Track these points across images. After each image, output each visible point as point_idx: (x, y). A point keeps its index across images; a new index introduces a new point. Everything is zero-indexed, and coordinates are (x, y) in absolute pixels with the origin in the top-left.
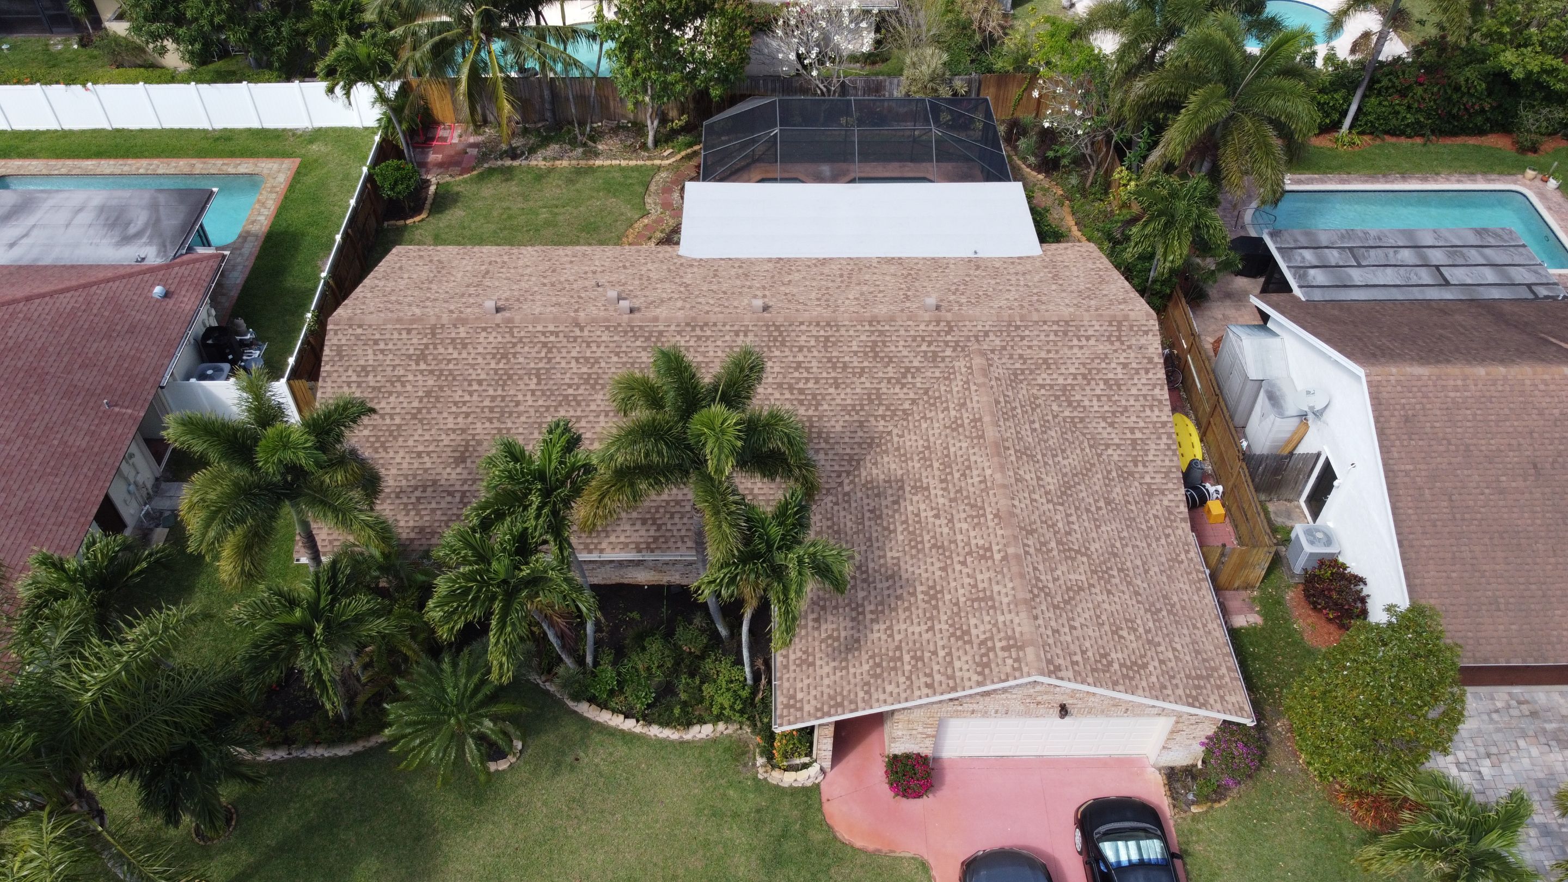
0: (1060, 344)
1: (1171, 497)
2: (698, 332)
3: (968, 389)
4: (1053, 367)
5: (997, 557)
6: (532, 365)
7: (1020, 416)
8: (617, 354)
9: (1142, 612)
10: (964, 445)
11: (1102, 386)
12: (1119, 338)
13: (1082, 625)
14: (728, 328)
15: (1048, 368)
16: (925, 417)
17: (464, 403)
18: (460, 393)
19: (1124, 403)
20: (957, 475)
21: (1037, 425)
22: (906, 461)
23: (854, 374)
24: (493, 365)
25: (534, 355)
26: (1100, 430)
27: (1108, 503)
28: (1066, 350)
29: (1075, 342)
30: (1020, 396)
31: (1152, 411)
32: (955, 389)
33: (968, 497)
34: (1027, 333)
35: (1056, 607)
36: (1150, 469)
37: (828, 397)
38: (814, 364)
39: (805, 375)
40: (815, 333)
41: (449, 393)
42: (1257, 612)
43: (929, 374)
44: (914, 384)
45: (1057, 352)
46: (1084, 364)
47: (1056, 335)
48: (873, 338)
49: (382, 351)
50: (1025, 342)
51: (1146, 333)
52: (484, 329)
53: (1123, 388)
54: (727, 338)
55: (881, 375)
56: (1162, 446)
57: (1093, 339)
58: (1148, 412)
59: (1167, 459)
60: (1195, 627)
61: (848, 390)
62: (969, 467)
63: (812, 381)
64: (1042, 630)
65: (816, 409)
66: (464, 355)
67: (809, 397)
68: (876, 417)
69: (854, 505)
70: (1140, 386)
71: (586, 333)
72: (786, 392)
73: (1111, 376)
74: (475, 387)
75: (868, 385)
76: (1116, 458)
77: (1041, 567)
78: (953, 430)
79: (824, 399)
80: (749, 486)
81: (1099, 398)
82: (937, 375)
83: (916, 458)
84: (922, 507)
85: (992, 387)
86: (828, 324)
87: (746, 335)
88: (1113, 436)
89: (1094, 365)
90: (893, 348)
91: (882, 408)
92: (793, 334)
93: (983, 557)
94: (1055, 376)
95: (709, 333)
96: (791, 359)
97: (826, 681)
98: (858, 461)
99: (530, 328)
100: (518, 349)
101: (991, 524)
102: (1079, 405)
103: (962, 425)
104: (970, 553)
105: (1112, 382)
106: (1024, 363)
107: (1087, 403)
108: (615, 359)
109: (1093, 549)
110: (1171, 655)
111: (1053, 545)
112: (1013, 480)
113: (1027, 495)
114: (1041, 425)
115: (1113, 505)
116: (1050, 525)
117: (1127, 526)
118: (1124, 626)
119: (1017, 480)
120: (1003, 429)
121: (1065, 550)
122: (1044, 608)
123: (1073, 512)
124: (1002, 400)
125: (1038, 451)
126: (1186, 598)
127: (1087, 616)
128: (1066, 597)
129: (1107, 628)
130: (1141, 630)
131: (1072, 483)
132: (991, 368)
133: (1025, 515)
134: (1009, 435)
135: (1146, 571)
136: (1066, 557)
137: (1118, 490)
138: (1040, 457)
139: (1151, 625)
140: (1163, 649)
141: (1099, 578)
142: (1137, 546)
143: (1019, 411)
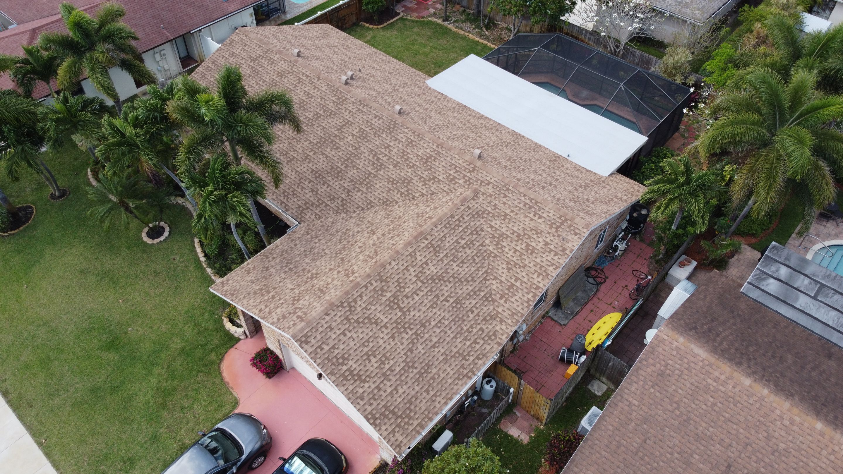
0: (522, 211)
1: (504, 327)
2: (361, 107)
4: (507, 220)
5: (351, 279)
6: (287, 85)
7: (458, 231)
8: (322, 98)
9: (401, 360)
10: (411, 225)
11: (523, 247)
12: (557, 228)
13: (351, 337)
14: (375, 112)
15: (504, 220)
16: (417, 204)
17: (252, 87)
18: (254, 82)
19: (526, 262)
20: (390, 236)
21: (463, 242)
22: (385, 218)
23: (408, 165)
24: (274, 77)
25: (292, 81)
26: (500, 268)
27: (456, 302)
28: (523, 215)
29: (531, 215)
30: (472, 224)
31: (538, 277)
32: (443, 200)
33: (380, 247)
34: (510, 195)
35: (347, 318)
36: (507, 305)
37: (387, 169)
38: (395, 150)
39: (387, 153)
40: (409, 136)
41: (250, 80)
42: (530, 437)
43: (442, 186)
44: (430, 186)
45: (517, 214)
46: (524, 229)
47: (524, 206)
48: (432, 153)
49: (245, 50)
50: (504, 200)
51: (576, 234)
52: (285, 60)
53: (534, 255)
54: (370, 117)
55: (419, 173)
56: (525, 299)
57: (543, 219)
58: (535, 276)
59: (521, 307)
60: (427, 391)
61: (398, 171)
62: (399, 235)
63: (387, 157)
64: (323, 322)
65: (377, 172)
66: (269, 67)
67: (379, 164)
68: (399, 191)
69: (347, 223)
70: (544, 260)
71: (318, 83)
72: (372, 155)
73: (533, 244)
74: (261, 83)
75: (409, 174)
76: (494, 287)
77: (365, 298)
78: (418, 216)
79: (384, 169)
80: (319, 188)
81: (516, 251)
82: (446, 189)
83: (390, 219)
84: (362, 240)
85: (458, 209)
86: (418, 135)
87: (379, 120)
88: (504, 275)
89: (530, 233)
90: (437, 164)
91: (406, 189)
92: (399, 131)
93: (347, 275)
94: (503, 226)
95: (365, 110)
96: (388, 142)
97: (243, 283)
98: (372, 206)
99: (300, 69)
100: (289, 76)
102: (501, 248)
103: (423, 217)
104: (347, 270)
105: (531, 248)
106: (494, 210)
107: (506, 250)
108: (319, 100)
109: (412, 313)
110: (389, 390)
111: (389, 295)
112: (407, 253)
113: (406, 265)
114: (466, 243)
115: (459, 306)
116: (401, 286)
117: (453, 320)
118: (378, 357)
119: (410, 255)
120: (436, 230)
121: (393, 301)
122: (339, 314)
123: (426, 290)
124: (457, 217)
125: (445, 252)
126: (442, 376)
127: (361, 336)
128: (361, 320)
129: (366, 350)
130: (387, 366)
131: (446, 279)
132: (472, 201)
133: (391, 272)
134: (436, 234)
135: (433, 346)
136: (389, 305)
137: (474, 302)
138: (442, 255)
139: (398, 369)
140: (389, 384)
141: (396, 327)
142: (446, 333)
143: (461, 229)
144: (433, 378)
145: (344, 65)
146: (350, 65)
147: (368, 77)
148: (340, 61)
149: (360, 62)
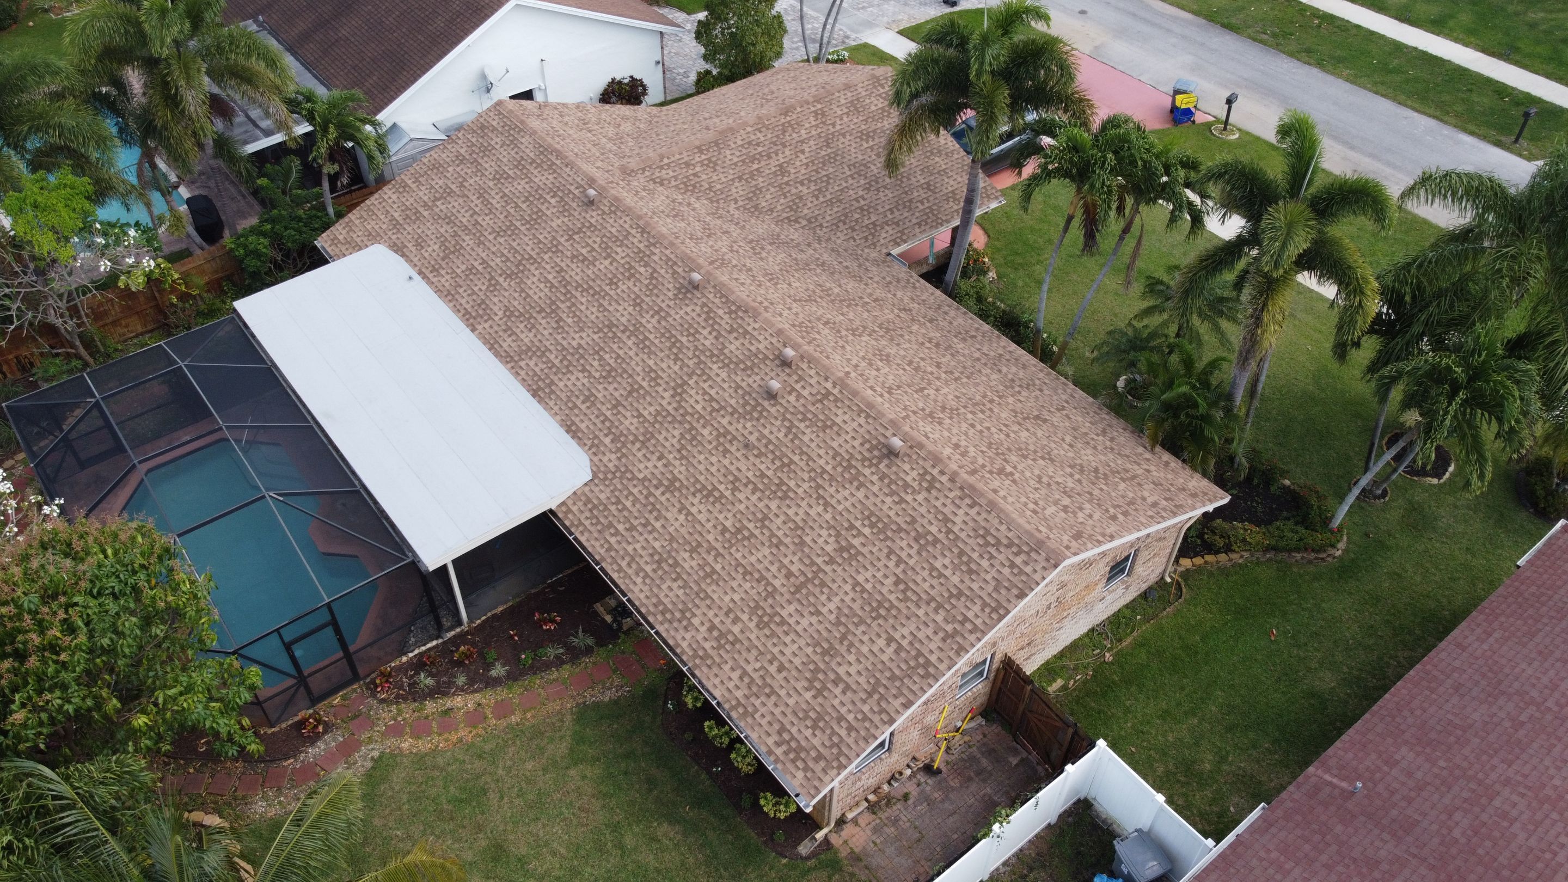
3: (668, 165)
5: (819, 106)
10: (728, 152)
16: (710, 189)
20: (760, 149)
22: (760, 190)
32: (672, 174)
33: (777, 136)
41: (1005, 443)
49: (1036, 504)
55: (693, 213)
61: (725, 227)
62: (750, 143)
63: (738, 244)
65: (759, 241)
67: (753, 245)
69: (817, 212)
72: (763, 256)
74: (979, 427)
75: (709, 218)
78: (716, 164)
79: (746, 238)
83: (754, 183)
84: (798, 163)
90: (662, 208)
93: (823, 114)
97: (959, 179)
101: (794, 116)
103: (709, 160)
104: (824, 123)
145: (783, 465)
146: (770, 473)
147: (731, 428)
148: (792, 484)
149: (742, 507)
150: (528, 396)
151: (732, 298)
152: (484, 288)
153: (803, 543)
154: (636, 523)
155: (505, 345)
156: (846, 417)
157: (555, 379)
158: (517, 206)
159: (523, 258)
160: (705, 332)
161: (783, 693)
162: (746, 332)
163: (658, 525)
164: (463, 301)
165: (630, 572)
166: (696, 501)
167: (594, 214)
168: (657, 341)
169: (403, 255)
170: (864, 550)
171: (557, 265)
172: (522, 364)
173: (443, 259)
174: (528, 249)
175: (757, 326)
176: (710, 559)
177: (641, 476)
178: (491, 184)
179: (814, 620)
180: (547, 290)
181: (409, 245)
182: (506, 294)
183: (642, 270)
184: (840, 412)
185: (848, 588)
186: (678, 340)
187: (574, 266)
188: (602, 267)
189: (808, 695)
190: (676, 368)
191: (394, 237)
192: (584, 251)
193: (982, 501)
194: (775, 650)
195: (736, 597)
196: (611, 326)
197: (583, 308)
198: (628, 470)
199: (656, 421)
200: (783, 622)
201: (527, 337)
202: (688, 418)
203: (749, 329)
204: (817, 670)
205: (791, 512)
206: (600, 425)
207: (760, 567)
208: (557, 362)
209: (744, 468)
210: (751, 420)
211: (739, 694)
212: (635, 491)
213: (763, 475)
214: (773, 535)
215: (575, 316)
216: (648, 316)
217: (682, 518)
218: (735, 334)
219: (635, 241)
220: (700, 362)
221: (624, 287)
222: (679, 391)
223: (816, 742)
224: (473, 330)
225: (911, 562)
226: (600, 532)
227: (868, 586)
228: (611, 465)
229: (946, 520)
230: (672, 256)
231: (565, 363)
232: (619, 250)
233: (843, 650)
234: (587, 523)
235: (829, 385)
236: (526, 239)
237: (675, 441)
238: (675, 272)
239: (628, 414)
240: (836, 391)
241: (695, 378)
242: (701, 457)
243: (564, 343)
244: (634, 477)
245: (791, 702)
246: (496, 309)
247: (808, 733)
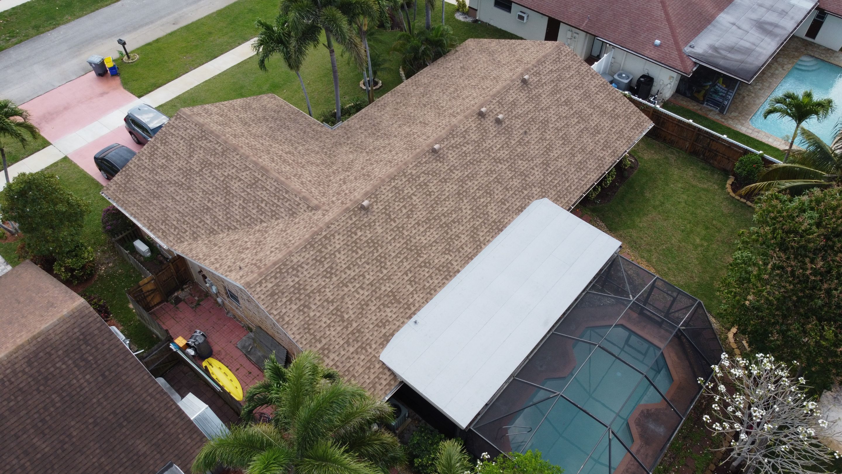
0: (284, 240)
2: (443, 127)
7: (273, 199)
9: (163, 178)
11: (248, 246)
12: (255, 264)
13: (180, 143)
14: (434, 135)
15: (281, 231)
19: (232, 250)
20: (276, 158)
21: (263, 205)
22: (308, 162)
23: (365, 166)
26: (236, 236)
27: (208, 209)
28: (279, 241)
29: (277, 246)
30: (282, 210)
31: (215, 259)
33: (262, 152)
34: (305, 230)
35: (193, 137)
36: (201, 245)
37: (366, 156)
38: (385, 156)
39: (384, 152)
40: (399, 160)
45: (283, 237)
46: (265, 244)
47: (289, 240)
48: (373, 176)
50: (302, 227)
51: (242, 276)
53: (237, 253)
54: (430, 134)
55: (354, 174)
56: (200, 254)
57: (269, 254)
59: (195, 253)
60: (141, 200)
61: (361, 163)
62: (273, 161)
63: (379, 154)
64: (190, 124)
65: (366, 152)
67: (374, 151)
68: (340, 168)
70: (229, 260)
72: (384, 145)
73: (247, 252)
75: (355, 169)
76: (221, 235)
77: (208, 145)
78: (296, 174)
81: (247, 242)
82: (330, 192)
83: (304, 163)
84: (281, 147)
85: (296, 196)
86: (397, 165)
87: (424, 139)
88: (228, 239)
89: (259, 248)
90: (360, 182)
91: (341, 171)
92: (407, 153)
94: (275, 231)
95: (439, 129)
96: (397, 150)
102: (254, 234)
103: (294, 176)
105: (245, 250)
106: (295, 223)
107: (251, 237)
109: (198, 178)
110: (143, 175)
111: (212, 159)
112: (247, 164)
113: (238, 166)
114: (262, 208)
115: (205, 211)
116: (219, 166)
117: (193, 209)
118: (166, 163)
119: (247, 167)
120: (272, 182)
121: (207, 163)
122: (196, 132)
123: (217, 184)
124: (287, 196)
125: (251, 192)
126: (151, 208)
127: (180, 149)
128: (192, 146)
129: (171, 154)
130: (159, 170)
131: (227, 197)
132: (306, 206)
133: (231, 156)
134: (268, 183)
135: (173, 198)
136: (204, 161)
137: (208, 222)
138: (248, 190)
139: (157, 178)
140: (147, 174)
141: (187, 170)
142: (183, 205)
143: (276, 201)
144: (150, 202)
145: (533, 121)
146: (537, 126)
147: (517, 140)
148: (541, 118)
149: (553, 137)
150: (502, 234)
151: (445, 136)
152: (427, 270)
153: (565, 117)
154: (564, 179)
155: (469, 251)
156: (510, 97)
157: (491, 220)
158: (360, 258)
159: (406, 248)
160: (465, 149)
161: (621, 127)
162: (465, 131)
163: (564, 170)
164: (436, 282)
165: (586, 180)
166: (552, 154)
167: (375, 207)
168: (469, 171)
169: (392, 335)
170: (566, 97)
171: (413, 226)
172: (482, 239)
173: (400, 303)
174: (398, 245)
175: (462, 126)
176: (576, 149)
177: (542, 177)
178: (335, 279)
179: (594, 116)
180: (432, 231)
181: (384, 331)
182: (433, 255)
183: (422, 179)
184: (507, 99)
185: (581, 104)
186: (469, 161)
187: (415, 216)
188: (418, 200)
189: (620, 120)
190: (485, 162)
191: (374, 346)
192: (404, 211)
193: (543, 59)
194: (607, 129)
195: (590, 141)
196: (459, 194)
197: (446, 209)
198: (540, 183)
199: (514, 171)
200: (596, 125)
201: (464, 238)
202: (512, 157)
203: (463, 130)
204: (611, 116)
205: (554, 120)
206: (518, 196)
207: (577, 132)
208: (481, 221)
209: (536, 136)
210: (512, 132)
211: (624, 141)
212: (550, 179)
213: (538, 129)
214: (564, 127)
215: (451, 213)
216: (454, 175)
217: (560, 160)
218: (467, 136)
219: (400, 183)
220: (482, 151)
221: (433, 188)
222: (498, 161)
223: (634, 119)
224: (458, 271)
225: (568, 84)
226: (570, 194)
227: (579, 98)
228: (538, 190)
229: (551, 71)
230: (414, 164)
231: (482, 216)
232: (406, 192)
233: (603, 108)
234: (567, 199)
235: (494, 101)
236: (390, 248)
237: (524, 163)
238: (425, 162)
239: (511, 183)
240: (497, 99)
241: (491, 154)
242: (532, 152)
243: (469, 217)
244: (543, 180)
245: (623, 125)
246: (443, 260)
247: (632, 121)
